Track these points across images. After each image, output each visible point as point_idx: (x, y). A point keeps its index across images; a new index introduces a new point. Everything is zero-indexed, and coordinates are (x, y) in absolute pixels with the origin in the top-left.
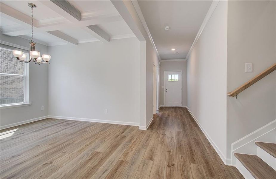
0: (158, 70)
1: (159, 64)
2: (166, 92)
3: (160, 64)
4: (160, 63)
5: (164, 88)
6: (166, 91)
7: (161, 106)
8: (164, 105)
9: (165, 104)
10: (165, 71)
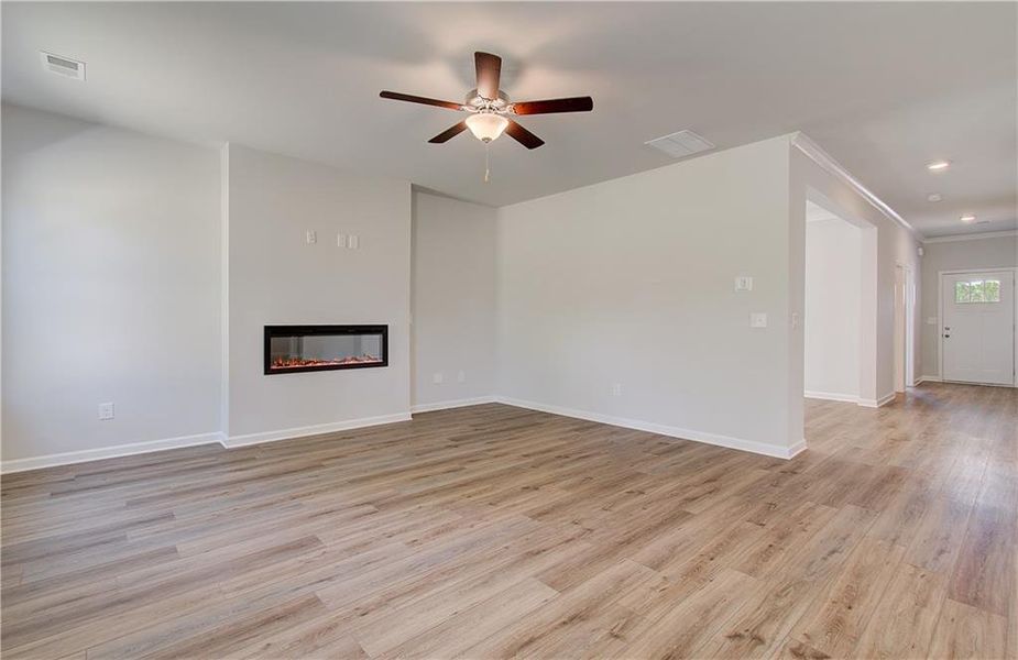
0: (913, 274)
1: (918, 252)
2: (947, 336)
3: (921, 254)
4: (920, 250)
5: (937, 325)
6: (948, 333)
7: (925, 378)
8: (937, 375)
9: (940, 372)
10: (940, 273)
